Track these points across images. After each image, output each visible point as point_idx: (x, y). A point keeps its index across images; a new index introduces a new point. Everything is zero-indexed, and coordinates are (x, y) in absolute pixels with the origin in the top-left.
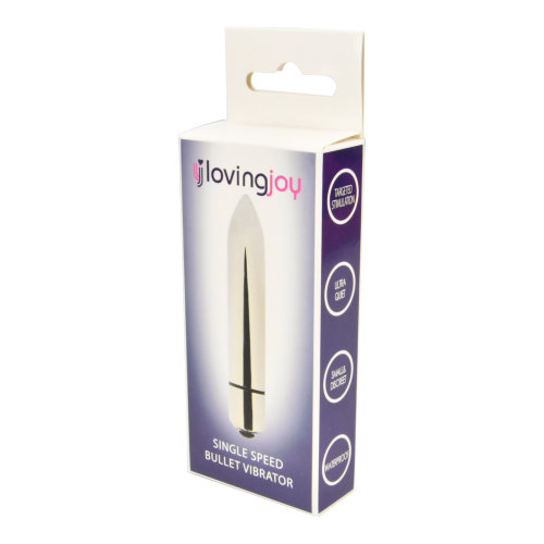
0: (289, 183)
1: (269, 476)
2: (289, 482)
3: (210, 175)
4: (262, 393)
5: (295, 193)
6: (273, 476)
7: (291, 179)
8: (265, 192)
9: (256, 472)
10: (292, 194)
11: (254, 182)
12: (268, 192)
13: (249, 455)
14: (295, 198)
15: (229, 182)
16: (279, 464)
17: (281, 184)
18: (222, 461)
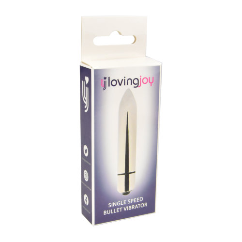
0: (148, 80)
1: (136, 206)
2: (146, 204)
3: (110, 83)
4: (134, 172)
5: (151, 83)
6: (138, 206)
7: (149, 78)
8: (138, 85)
9: (130, 208)
10: (150, 84)
11: (132, 82)
12: (139, 85)
13: (127, 202)
14: (151, 85)
15: (120, 85)
16: (141, 199)
17: (145, 81)
18: (113, 211)
